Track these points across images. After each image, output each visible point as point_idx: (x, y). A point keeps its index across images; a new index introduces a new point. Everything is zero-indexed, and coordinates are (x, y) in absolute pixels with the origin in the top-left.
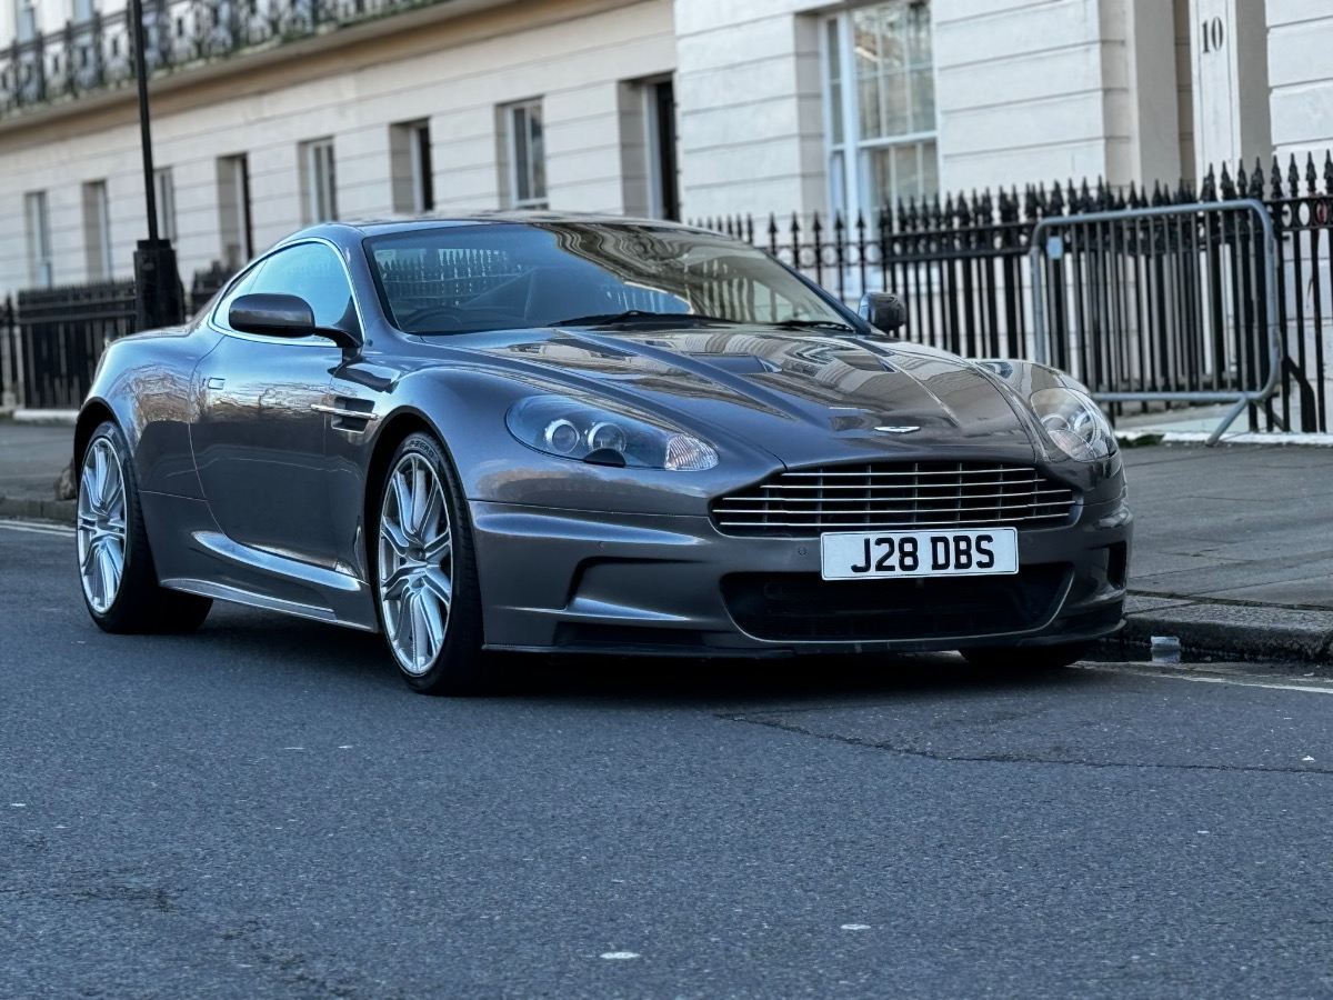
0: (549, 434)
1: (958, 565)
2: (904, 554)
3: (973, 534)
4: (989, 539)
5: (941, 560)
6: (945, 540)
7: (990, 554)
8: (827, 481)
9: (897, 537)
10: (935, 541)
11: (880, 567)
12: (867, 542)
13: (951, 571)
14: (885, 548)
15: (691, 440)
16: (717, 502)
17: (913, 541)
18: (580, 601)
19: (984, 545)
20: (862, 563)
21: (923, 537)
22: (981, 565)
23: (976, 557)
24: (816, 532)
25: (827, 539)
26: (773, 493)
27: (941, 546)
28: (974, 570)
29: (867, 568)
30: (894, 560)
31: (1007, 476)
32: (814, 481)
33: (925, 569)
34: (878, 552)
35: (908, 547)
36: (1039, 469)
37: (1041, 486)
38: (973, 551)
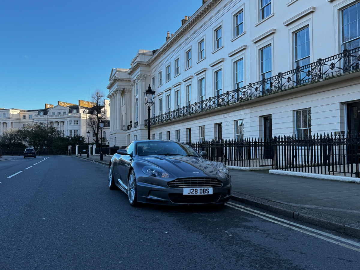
0: (147, 171)
1: (204, 193)
2: (195, 191)
3: (206, 188)
4: (208, 189)
5: (201, 192)
6: (202, 189)
7: (208, 191)
9: (194, 188)
10: (200, 189)
11: (192, 193)
12: (190, 189)
13: (202, 194)
14: (193, 190)
15: (166, 173)
16: (169, 182)
17: (197, 189)
18: (150, 196)
19: (208, 190)
20: (189, 192)
21: (198, 189)
22: (207, 193)
23: (206, 192)
24: (183, 188)
25: (184, 189)
26: (177, 182)
27: (201, 190)
28: (206, 194)
29: (190, 193)
30: (194, 192)
31: (211, 180)
33: (199, 194)
34: (192, 191)
35: (196, 190)
36: (217, 179)
37: (217, 182)
38: (206, 191)
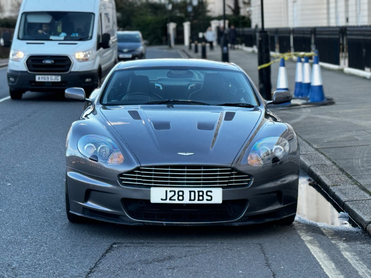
1: (199, 200)
2: (179, 196)
3: (205, 190)
4: (211, 192)
5: (192, 198)
6: (194, 192)
7: (211, 196)
8: (155, 171)
9: (177, 190)
10: (190, 192)
11: (170, 199)
12: (166, 191)
13: (196, 202)
14: (173, 193)
16: (121, 175)
17: (183, 192)
18: (88, 202)
19: (209, 194)
20: (165, 198)
21: (186, 191)
22: (207, 200)
24: (150, 187)
25: (152, 189)
26: (138, 173)
27: (193, 194)
28: (205, 202)
31: (220, 171)
32: (151, 171)
33: (186, 201)
34: (170, 195)
35: (181, 193)
37: (236, 174)
38: (205, 195)
